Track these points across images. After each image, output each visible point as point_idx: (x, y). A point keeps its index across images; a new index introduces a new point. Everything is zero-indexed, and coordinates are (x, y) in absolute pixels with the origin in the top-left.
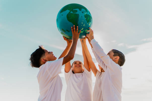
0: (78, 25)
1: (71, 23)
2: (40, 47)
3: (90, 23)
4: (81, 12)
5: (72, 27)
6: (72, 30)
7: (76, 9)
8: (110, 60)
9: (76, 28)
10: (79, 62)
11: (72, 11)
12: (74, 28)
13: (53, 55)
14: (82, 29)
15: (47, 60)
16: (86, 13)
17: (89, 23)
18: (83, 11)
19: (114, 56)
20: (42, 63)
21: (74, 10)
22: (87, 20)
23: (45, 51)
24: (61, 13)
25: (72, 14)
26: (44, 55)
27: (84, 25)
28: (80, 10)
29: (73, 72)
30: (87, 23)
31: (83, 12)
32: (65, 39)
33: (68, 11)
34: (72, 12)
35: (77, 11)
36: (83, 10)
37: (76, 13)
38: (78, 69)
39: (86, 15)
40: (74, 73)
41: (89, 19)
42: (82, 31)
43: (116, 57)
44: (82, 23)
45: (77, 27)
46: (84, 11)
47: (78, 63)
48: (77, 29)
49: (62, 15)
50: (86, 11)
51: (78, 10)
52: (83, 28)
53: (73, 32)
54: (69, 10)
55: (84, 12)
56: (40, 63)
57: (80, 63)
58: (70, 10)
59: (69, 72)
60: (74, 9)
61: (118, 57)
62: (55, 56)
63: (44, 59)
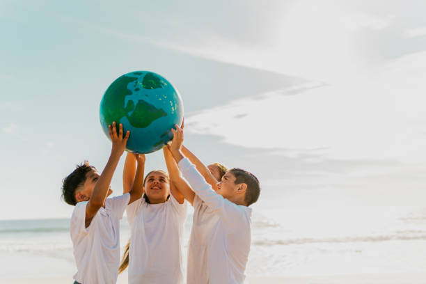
3: (162, 82)
4: (134, 93)
5: (110, 126)
6: (110, 132)
7: (126, 102)
11: (127, 110)
12: (114, 129)
15: (87, 195)
16: (140, 84)
17: (163, 84)
18: (134, 88)
19: (237, 182)
21: (126, 106)
22: (156, 87)
25: (134, 113)
26: (83, 185)
28: (130, 93)
30: (161, 87)
31: (137, 90)
34: (130, 114)
35: (131, 102)
36: (130, 86)
37: (135, 104)
39: (143, 83)
43: (240, 185)
45: (121, 125)
46: (135, 86)
47: (156, 181)
48: (121, 130)
50: (135, 81)
51: (128, 98)
55: (137, 87)
57: (162, 179)
58: (124, 116)
60: (124, 105)
63: (80, 194)
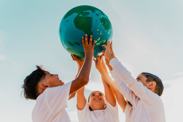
0: (91, 33)
1: (81, 32)
2: (38, 67)
3: (109, 31)
4: (94, 14)
5: (83, 37)
6: (83, 41)
7: (87, 11)
8: (144, 88)
9: (89, 38)
10: (99, 93)
11: (82, 13)
12: (86, 39)
13: (58, 78)
14: (98, 40)
15: (49, 86)
16: (102, 16)
19: (148, 81)
20: (40, 90)
22: (104, 26)
23: (45, 72)
24: (65, 19)
25: (82, 17)
26: (44, 78)
27: (101, 33)
28: (93, 12)
29: (91, 109)
30: (106, 29)
31: (97, 15)
32: (74, 59)
33: (75, 15)
34: (81, 15)
35: (88, 13)
36: (97, 12)
37: (88, 16)
38: (98, 103)
39: (103, 18)
40: (92, 111)
41: (107, 24)
42: (98, 42)
43: (151, 83)
44: (98, 30)
45: (91, 36)
46: (99, 13)
47: (97, 94)
48: (91, 40)
49: (67, 21)
50: (102, 14)
51: (90, 11)
52: (99, 38)
53: (84, 44)
54: (76, 12)
55: (99, 15)
56: (38, 91)
57: (101, 94)
58: (78, 13)
59: (83, 108)
60: (84, 11)
61: (154, 83)
62: (62, 81)
63: (43, 85)
